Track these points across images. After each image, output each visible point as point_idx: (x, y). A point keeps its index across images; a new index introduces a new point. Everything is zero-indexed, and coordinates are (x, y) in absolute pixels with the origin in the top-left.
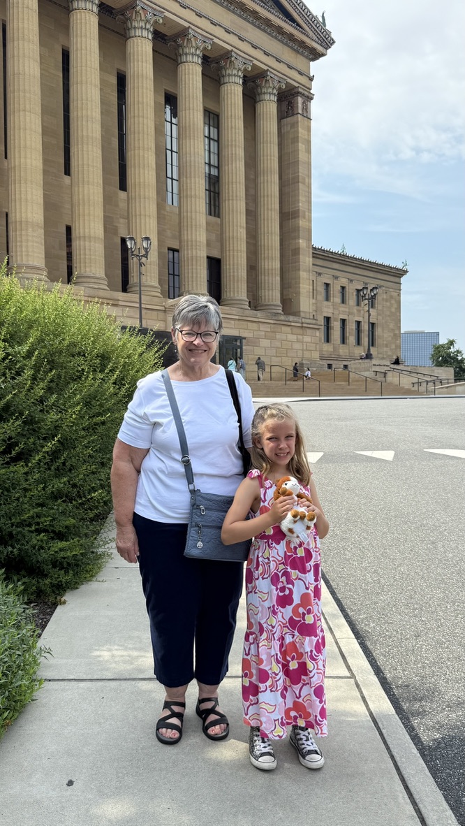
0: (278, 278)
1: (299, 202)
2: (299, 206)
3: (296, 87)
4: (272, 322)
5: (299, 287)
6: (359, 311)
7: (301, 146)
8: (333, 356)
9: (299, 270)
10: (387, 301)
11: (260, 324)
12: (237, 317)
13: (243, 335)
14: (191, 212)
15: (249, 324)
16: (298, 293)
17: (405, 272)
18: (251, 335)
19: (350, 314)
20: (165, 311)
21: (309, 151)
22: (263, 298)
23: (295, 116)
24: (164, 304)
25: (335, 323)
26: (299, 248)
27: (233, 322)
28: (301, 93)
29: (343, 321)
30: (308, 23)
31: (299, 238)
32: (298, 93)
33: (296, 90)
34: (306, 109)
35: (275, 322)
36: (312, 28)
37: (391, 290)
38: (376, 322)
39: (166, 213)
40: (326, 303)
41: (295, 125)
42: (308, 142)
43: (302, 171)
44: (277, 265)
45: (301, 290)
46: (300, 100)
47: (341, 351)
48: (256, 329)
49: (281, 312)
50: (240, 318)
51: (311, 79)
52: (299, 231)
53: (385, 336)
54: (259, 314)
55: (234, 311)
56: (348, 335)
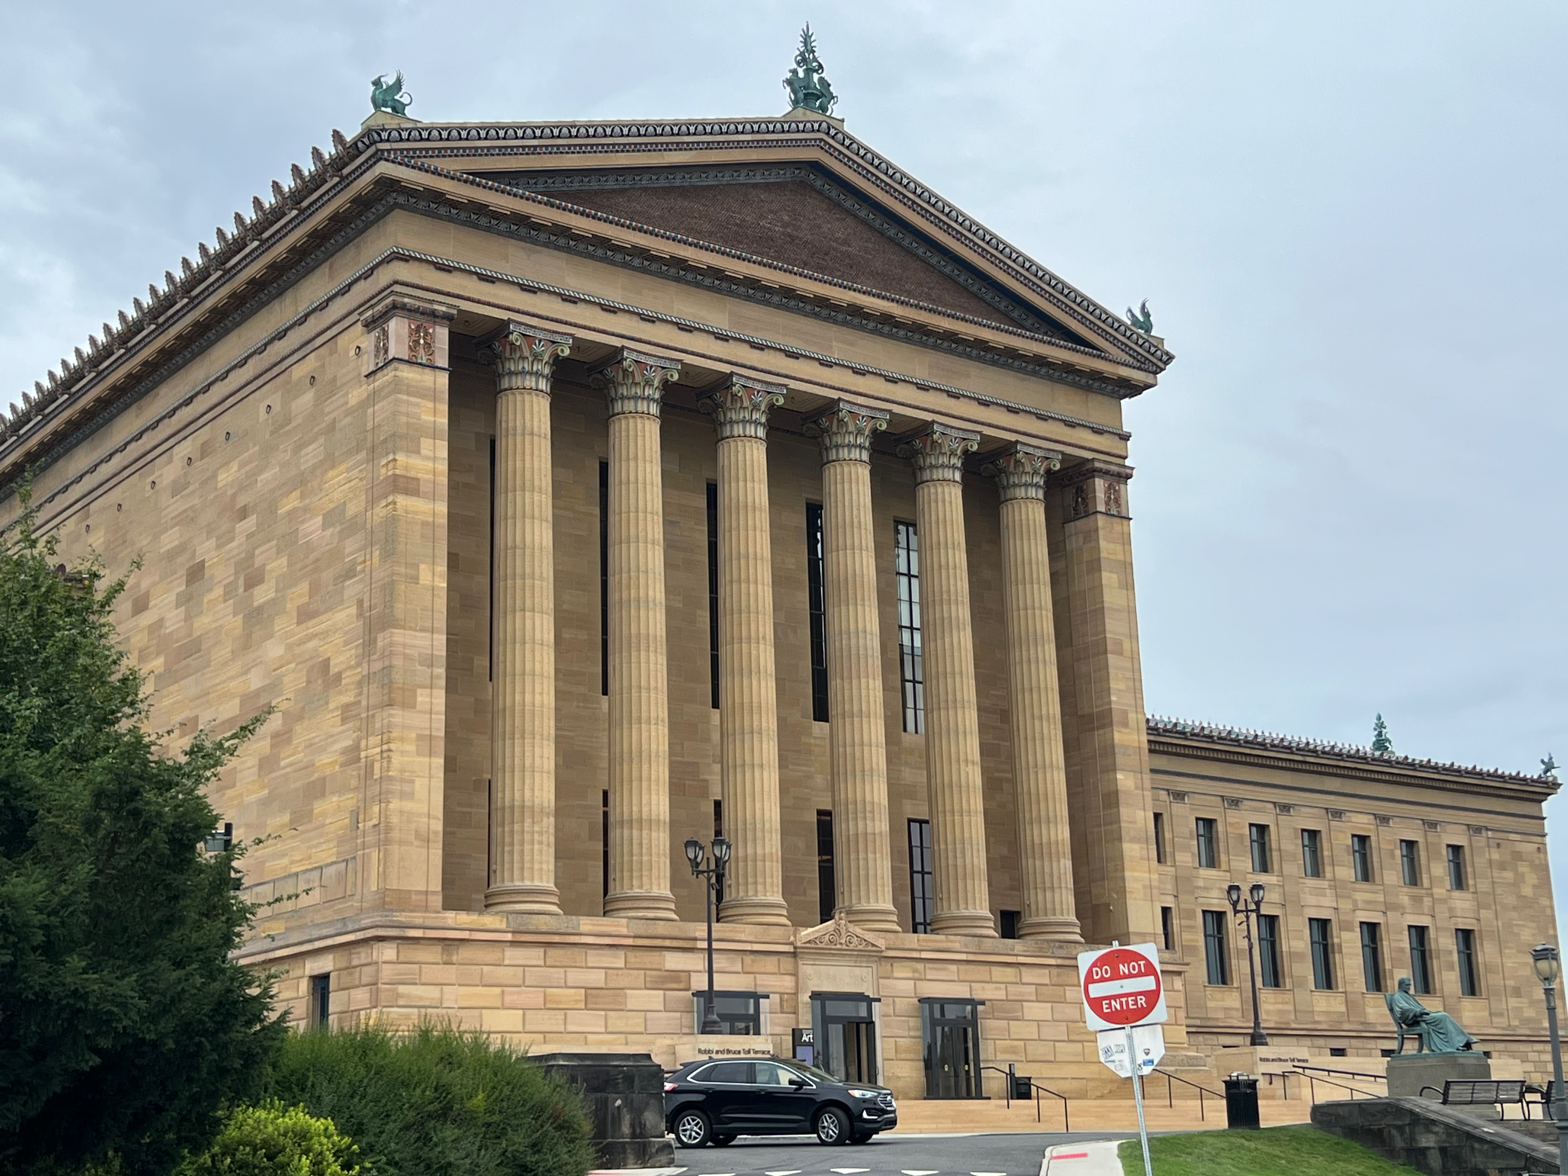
0: (1066, 864)
1: (1109, 695)
2: (1110, 702)
3: (1088, 460)
4: (1053, 962)
5: (1123, 879)
6: (1417, 900)
7: (1109, 578)
8: (1346, 1026)
9: (1120, 840)
10: (1502, 866)
11: (1023, 969)
12: (963, 957)
13: (978, 995)
15: (995, 970)
16: (1122, 891)
17: (1554, 786)
18: (1001, 995)
19: (1388, 908)
20: (794, 954)
21: (1128, 585)
22: (1033, 907)
23: (1092, 518)
24: (792, 939)
26: (1117, 792)
27: (953, 968)
28: (1100, 471)
29: (1371, 930)
30: (1104, 335)
31: (1114, 770)
32: (1094, 472)
33: (1089, 466)
34: (1116, 500)
35: (1060, 962)
36: (1114, 341)
37: (1512, 837)
38: (1476, 928)
39: (812, 741)
41: (1092, 535)
42: (1126, 567)
43: (1113, 627)
44: (1063, 833)
45: (1129, 885)
46: (1100, 484)
47: (1369, 1010)
48: (1013, 979)
49: (1078, 938)
50: (971, 957)
51: (1126, 437)
53: (1509, 963)
54: (1016, 945)
55: (956, 942)
56: (1388, 966)
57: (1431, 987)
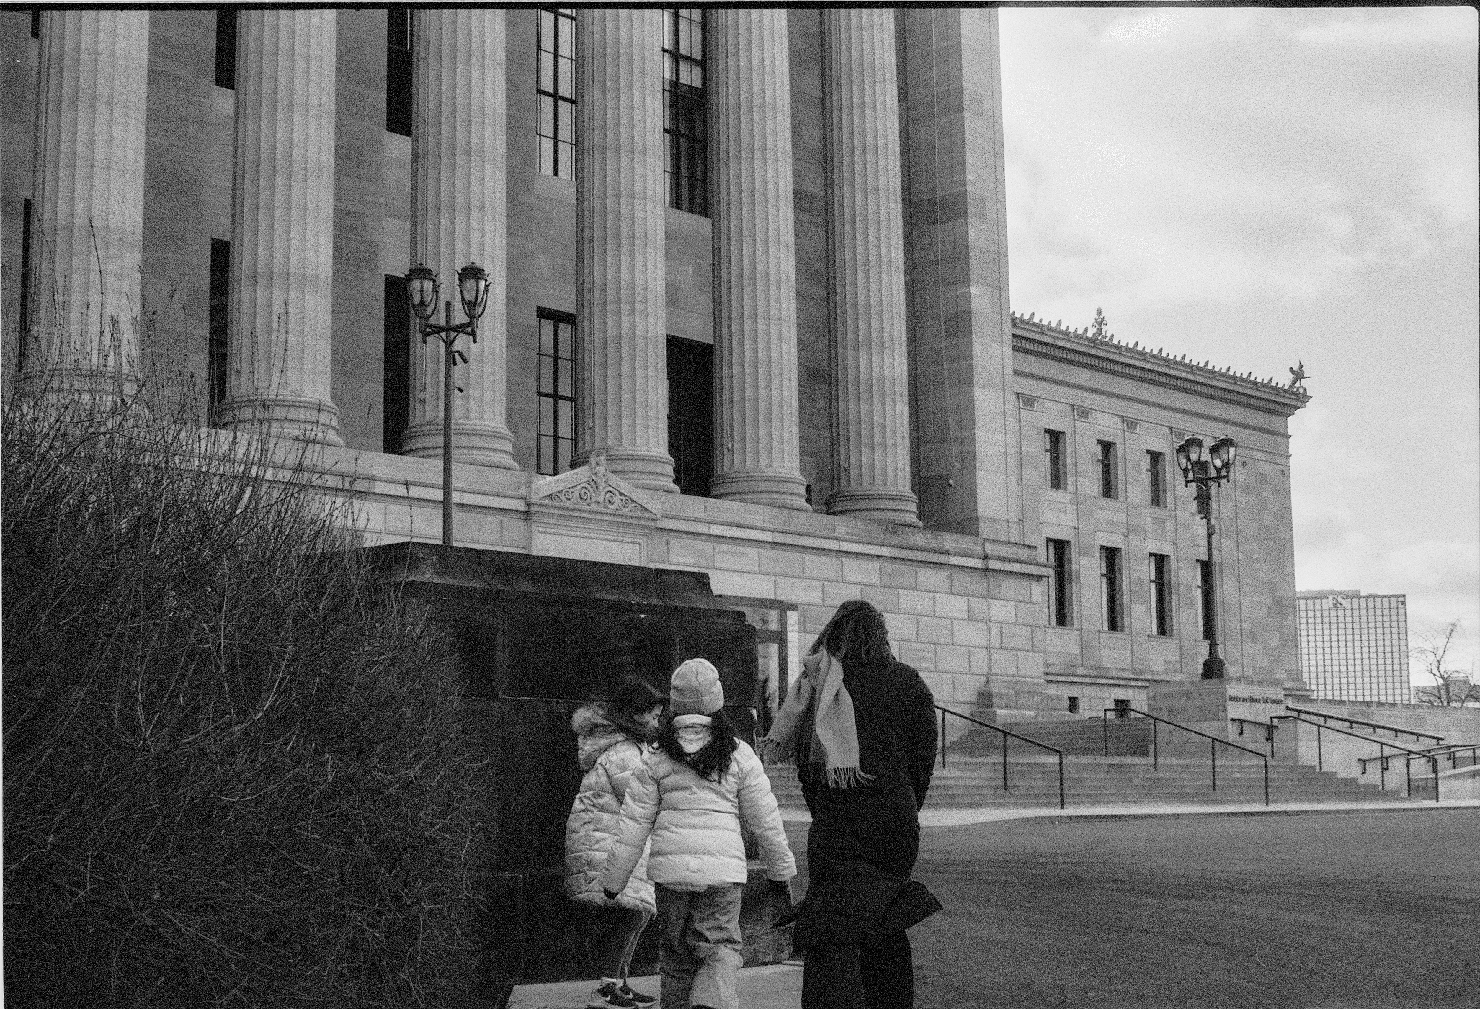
0: (903, 411)
1: (964, 171)
2: (964, 183)
4: (885, 551)
5: (972, 440)
6: (1160, 522)
8: (1081, 671)
9: (971, 383)
11: (846, 561)
12: (768, 537)
13: (792, 596)
14: (618, 196)
15: (810, 559)
16: (969, 459)
17: (1301, 398)
18: (814, 597)
19: (1129, 531)
20: (527, 515)
22: (853, 472)
24: (523, 491)
25: (1084, 561)
26: (969, 313)
27: (752, 552)
29: (1111, 555)
31: (967, 282)
35: (895, 553)
37: (1258, 455)
38: (1216, 560)
39: (534, 201)
40: (1053, 495)
43: (971, 74)
44: (897, 365)
45: (981, 448)
47: (1105, 653)
48: (832, 575)
49: (912, 518)
50: (780, 538)
52: (967, 257)
54: (841, 525)
55: (758, 514)
56: (1126, 599)
57: (1167, 627)
